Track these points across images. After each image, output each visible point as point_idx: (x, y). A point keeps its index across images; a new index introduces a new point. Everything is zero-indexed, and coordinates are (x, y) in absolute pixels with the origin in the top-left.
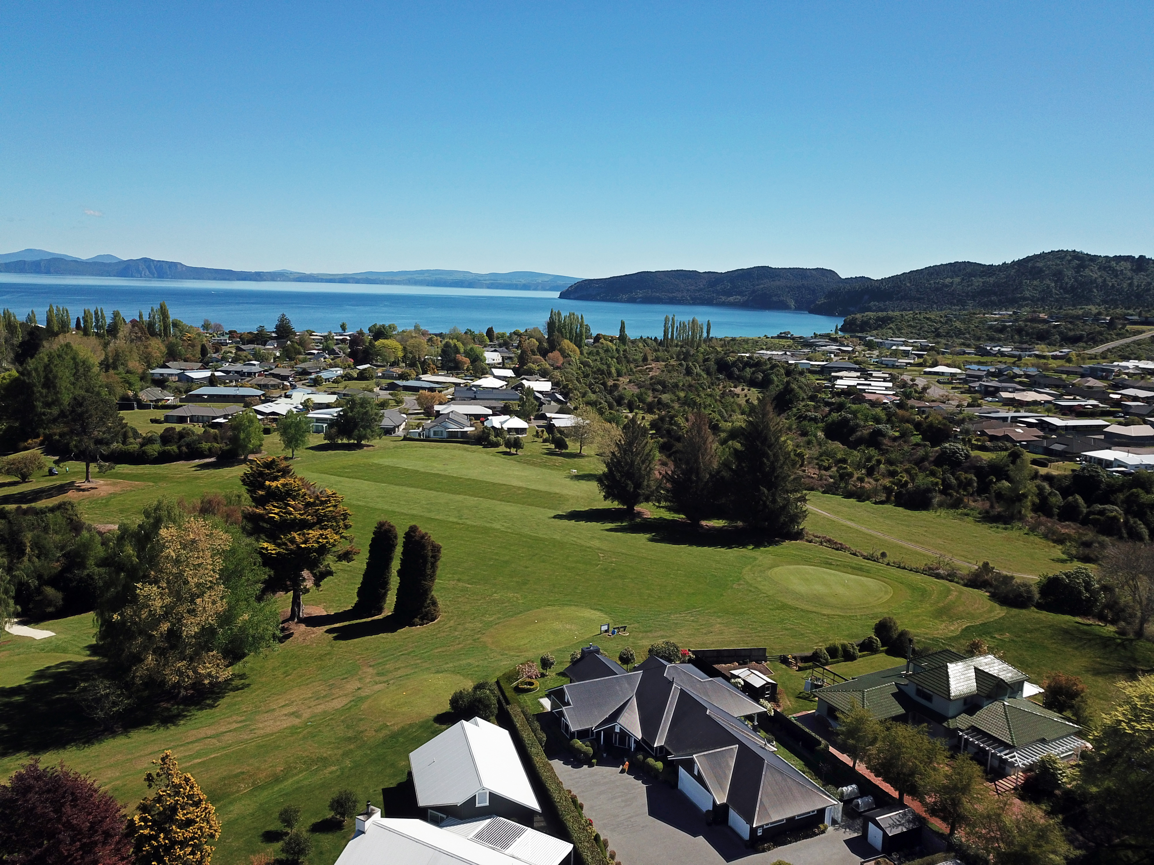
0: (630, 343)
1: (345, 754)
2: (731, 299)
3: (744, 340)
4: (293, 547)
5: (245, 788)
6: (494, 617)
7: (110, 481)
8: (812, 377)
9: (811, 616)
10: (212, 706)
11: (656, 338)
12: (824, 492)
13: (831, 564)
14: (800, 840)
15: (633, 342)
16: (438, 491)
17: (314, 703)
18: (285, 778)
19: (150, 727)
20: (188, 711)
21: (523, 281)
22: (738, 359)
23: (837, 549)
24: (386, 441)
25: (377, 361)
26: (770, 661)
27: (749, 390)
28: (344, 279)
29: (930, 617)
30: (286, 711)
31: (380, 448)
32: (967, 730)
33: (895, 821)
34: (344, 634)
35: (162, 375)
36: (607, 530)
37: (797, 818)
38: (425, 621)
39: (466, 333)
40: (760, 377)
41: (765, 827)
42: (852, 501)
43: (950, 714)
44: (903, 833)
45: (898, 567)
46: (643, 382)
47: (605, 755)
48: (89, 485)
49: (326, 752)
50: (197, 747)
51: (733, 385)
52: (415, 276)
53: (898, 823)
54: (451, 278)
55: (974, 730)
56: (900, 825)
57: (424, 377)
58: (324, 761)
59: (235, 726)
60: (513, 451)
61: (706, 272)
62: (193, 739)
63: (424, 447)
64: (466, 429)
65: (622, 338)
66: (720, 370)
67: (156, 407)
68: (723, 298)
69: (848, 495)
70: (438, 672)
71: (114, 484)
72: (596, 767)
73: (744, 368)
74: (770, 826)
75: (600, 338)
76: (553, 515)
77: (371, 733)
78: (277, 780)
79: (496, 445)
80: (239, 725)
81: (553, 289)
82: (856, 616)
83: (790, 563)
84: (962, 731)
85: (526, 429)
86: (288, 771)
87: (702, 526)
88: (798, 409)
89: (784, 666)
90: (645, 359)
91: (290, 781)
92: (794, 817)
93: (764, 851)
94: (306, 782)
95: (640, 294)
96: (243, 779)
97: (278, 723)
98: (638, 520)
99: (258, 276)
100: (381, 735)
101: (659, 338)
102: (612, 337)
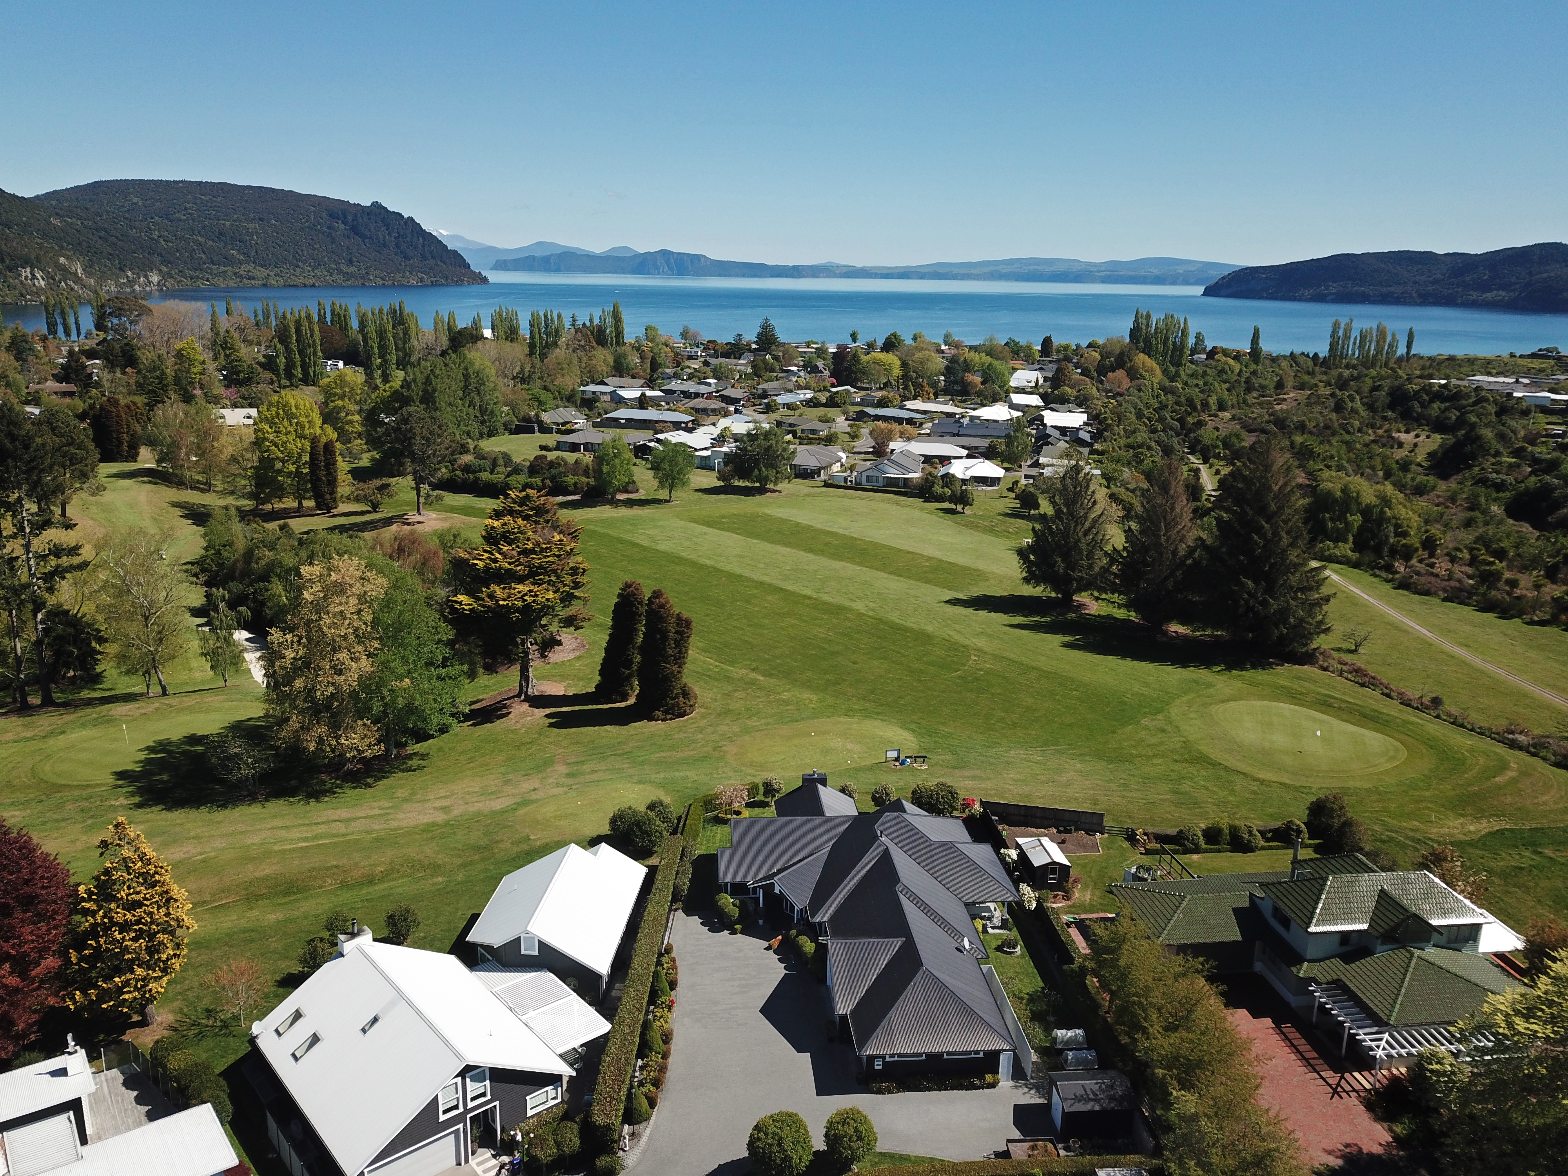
0: (1267, 362)
1: (464, 865)
2: (1489, 296)
3: (1469, 360)
4: (490, 603)
5: (331, 884)
6: (763, 721)
7: (443, 515)
8: (1541, 418)
9: (1236, 778)
10: (369, 786)
11: (1316, 354)
12: (1445, 600)
13: (1330, 706)
14: (946, 1089)
15: (1274, 360)
16: (816, 554)
17: (474, 799)
18: (382, 880)
19: (292, 799)
20: (341, 788)
21: (1156, 272)
22: (1423, 389)
23: (1363, 685)
24: (800, 486)
25: (862, 382)
26: (1110, 834)
27: (1428, 437)
28: (905, 274)
29: (1443, 806)
30: (437, 804)
31: (788, 495)
32: (1327, 984)
33: (1089, 1092)
34: (563, 722)
35: (594, 393)
36: (1012, 626)
37: (945, 1057)
38: (668, 717)
39: (1007, 344)
40: (1454, 417)
41: (887, 1059)
42: (1490, 616)
43: (1308, 957)
44: (1091, 1113)
45: (1452, 723)
46: (1255, 419)
47: (761, 922)
48: (418, 518)
49: (441, 859)
50: (321, 829)
51: (1403, 429)
52: (999, 268)
53: (1091, 1096)
54: (1051, 269)
55: (1339, 988)
56: (1092, 1100)
57: (910, 404)
58: (435, 868)
59: (377, 812)
60: (959, 508)
61: (1448, 254)
62: (324, 819)
63: (843, 497)
64: (910, 476)
65: (1255, 353)
66: (1392, 406)
67: (559, 432)
68: (1475, 295)
69: (1486, 607)
70: (639, 782)
71: (444, 520)
72: (739, 935)
73: (1432, 401)
74: (896, 1059)
75: (1217, 353)
76: (947, 598)
77: (506, 845)
78: (371, 881)
79: (940, 499)
80: (380, 812)
81: (1197, 283)
82: (1311, 788)
83: (1263, 698)
84: (1318, 984)
85: (999, 479)
86: (390, 873)
87: (1166, 633)
88: (1483, 469)
89: (1126, 844)
90: (1280, 386)
91: (385, 885)
92: (941, 1055)
93: (879, 1092)
94: (400, 890)
95: (1334, 287)
96: (334, 874)
97: (421, 817)
98: (1072, 615)
99: (796, 272)
100: (516, 849)
101: (1321, 355)
102: (1238, 352)
